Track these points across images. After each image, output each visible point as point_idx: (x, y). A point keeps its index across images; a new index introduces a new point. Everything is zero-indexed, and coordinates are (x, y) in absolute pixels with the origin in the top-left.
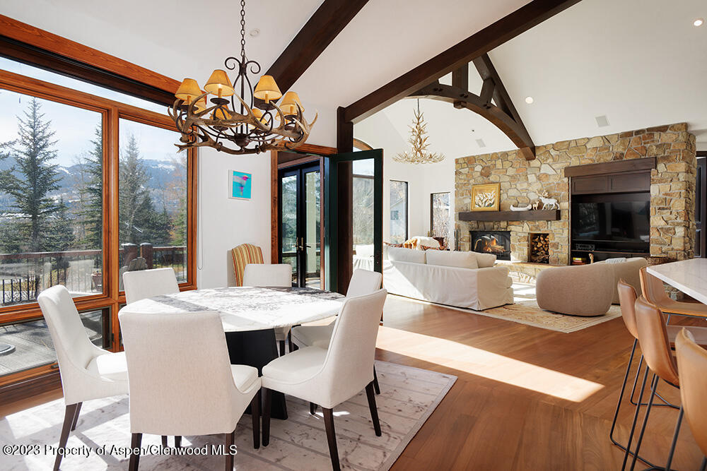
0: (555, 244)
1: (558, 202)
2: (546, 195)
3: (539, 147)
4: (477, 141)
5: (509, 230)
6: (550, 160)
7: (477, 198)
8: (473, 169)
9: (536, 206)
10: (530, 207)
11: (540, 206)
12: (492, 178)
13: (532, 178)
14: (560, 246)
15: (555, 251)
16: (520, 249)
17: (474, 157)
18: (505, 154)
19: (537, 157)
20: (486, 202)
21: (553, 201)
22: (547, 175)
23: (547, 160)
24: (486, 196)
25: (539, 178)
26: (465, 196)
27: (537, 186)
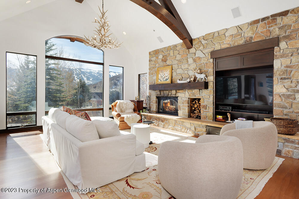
0: (204, 106)
1: (206, 76)
2: (199, 71)
3: (194, 39)
4: (158, 38)
5: (177, 96)
6: (202, 48)
7: (160, 76)
8: (157, 58)
9: (192, 79)
10: (188, 80)
11: (195, 80)
12: (168, 62)
13: (190, 61)
14: (207, 107)
15: (204, 110)
16: (183, 109)
17: (158, 50)
18: (176, 46)
19: (193, 46)
20: (164, 78)
21: (203, 76)
22: (199, 58)
23: (199, 47)
24: (165, 74)
25: (195, 61)
26: (154, 75)
27: (193, 66)
